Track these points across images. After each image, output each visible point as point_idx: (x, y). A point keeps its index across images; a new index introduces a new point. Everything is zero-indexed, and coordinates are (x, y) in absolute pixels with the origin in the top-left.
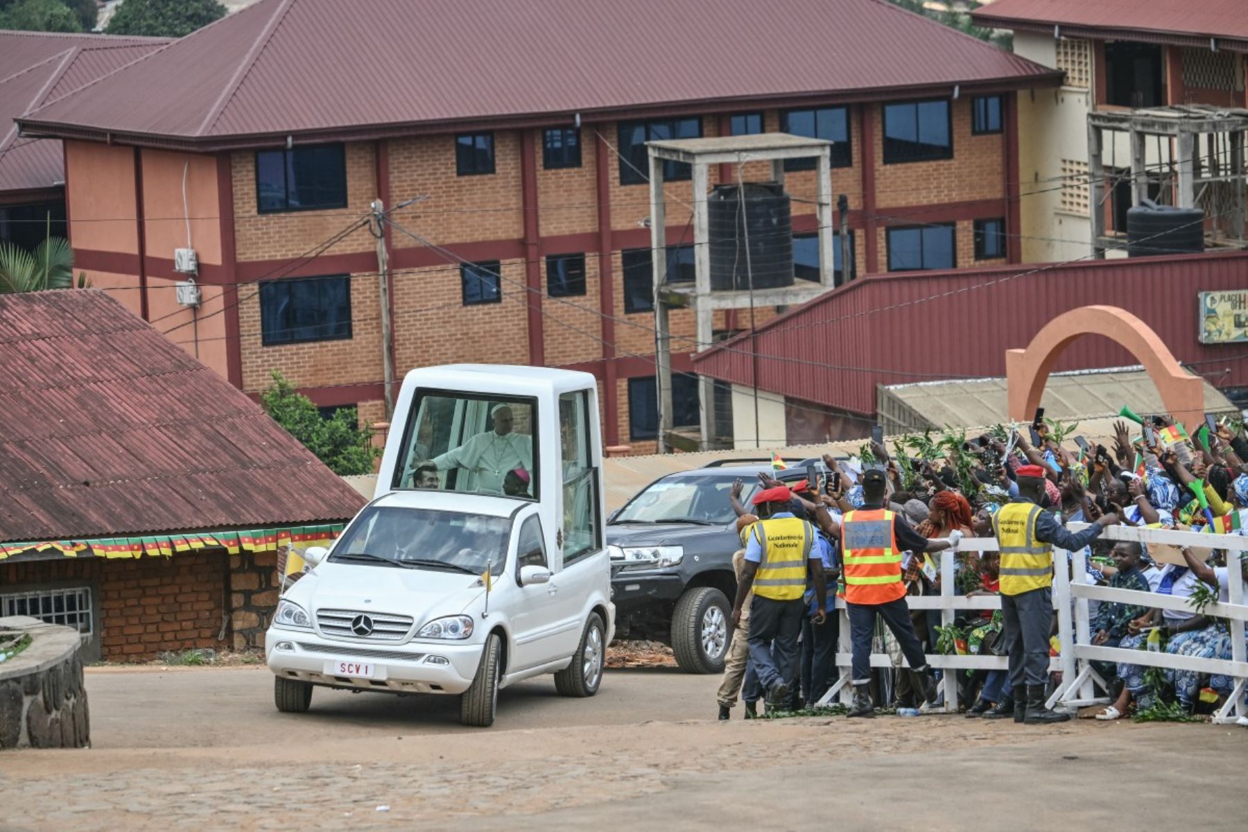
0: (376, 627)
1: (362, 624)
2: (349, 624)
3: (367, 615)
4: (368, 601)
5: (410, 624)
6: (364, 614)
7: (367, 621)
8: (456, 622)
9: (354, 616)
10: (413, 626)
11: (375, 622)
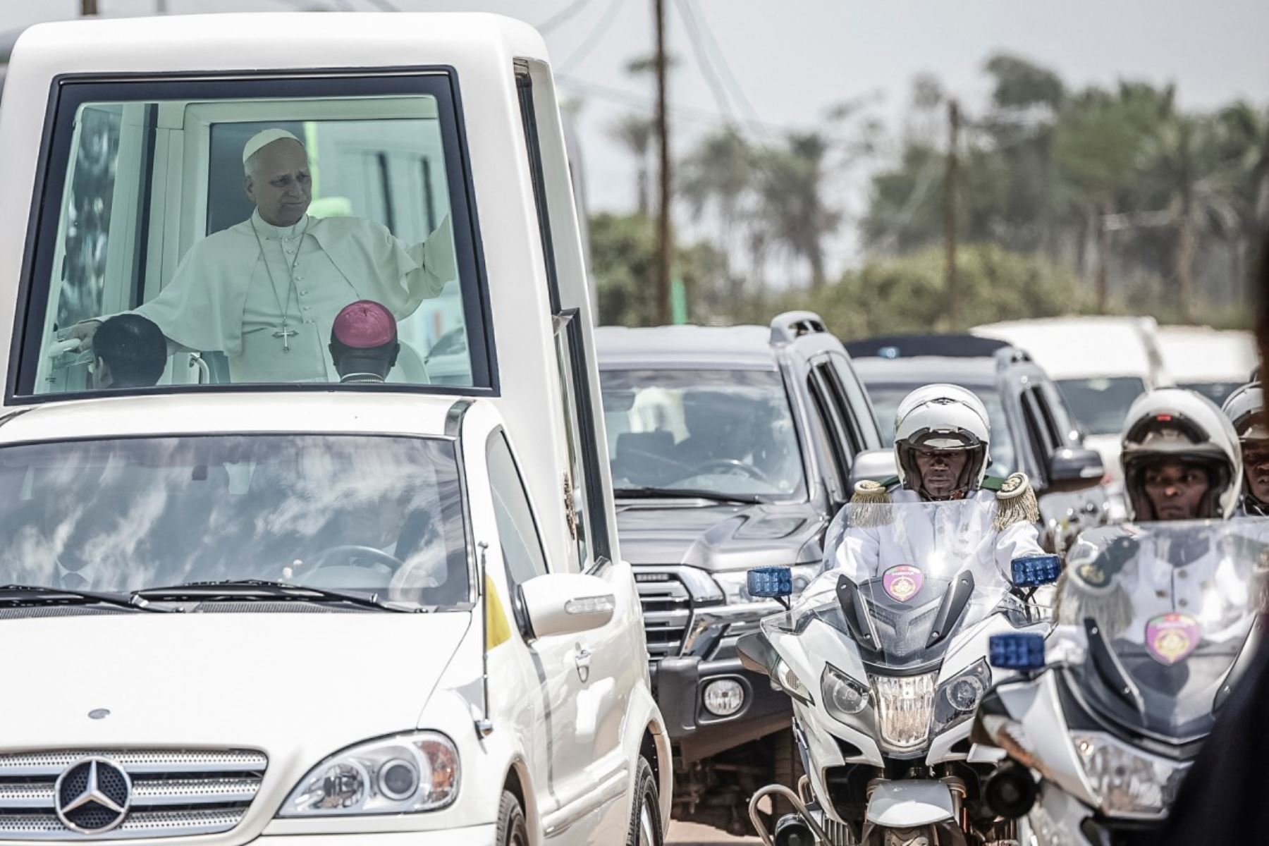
0: (139, 795)
1: (93, 792)
2: (47, 797)
3: (114, 761)
4: (98, 714)
5: (255, 776)
6: (94, 758)
7: (112, 781)
8: (402, 749)
9: (61, 766)
10: (269, 779)
11: (136, 777)
